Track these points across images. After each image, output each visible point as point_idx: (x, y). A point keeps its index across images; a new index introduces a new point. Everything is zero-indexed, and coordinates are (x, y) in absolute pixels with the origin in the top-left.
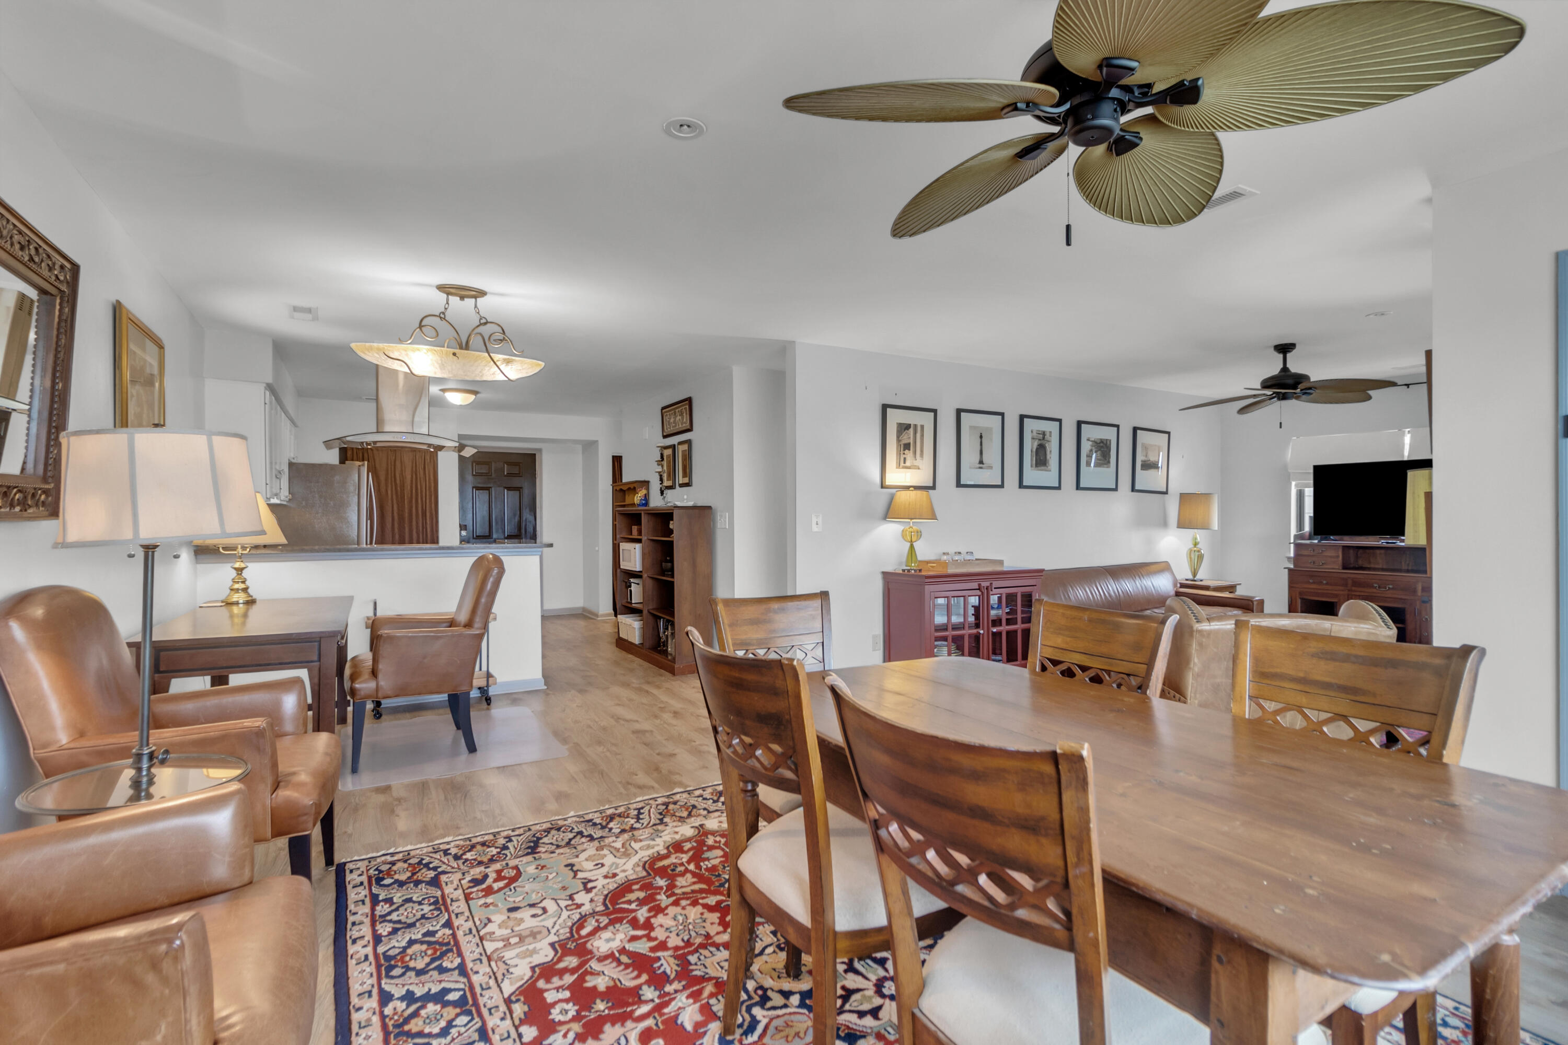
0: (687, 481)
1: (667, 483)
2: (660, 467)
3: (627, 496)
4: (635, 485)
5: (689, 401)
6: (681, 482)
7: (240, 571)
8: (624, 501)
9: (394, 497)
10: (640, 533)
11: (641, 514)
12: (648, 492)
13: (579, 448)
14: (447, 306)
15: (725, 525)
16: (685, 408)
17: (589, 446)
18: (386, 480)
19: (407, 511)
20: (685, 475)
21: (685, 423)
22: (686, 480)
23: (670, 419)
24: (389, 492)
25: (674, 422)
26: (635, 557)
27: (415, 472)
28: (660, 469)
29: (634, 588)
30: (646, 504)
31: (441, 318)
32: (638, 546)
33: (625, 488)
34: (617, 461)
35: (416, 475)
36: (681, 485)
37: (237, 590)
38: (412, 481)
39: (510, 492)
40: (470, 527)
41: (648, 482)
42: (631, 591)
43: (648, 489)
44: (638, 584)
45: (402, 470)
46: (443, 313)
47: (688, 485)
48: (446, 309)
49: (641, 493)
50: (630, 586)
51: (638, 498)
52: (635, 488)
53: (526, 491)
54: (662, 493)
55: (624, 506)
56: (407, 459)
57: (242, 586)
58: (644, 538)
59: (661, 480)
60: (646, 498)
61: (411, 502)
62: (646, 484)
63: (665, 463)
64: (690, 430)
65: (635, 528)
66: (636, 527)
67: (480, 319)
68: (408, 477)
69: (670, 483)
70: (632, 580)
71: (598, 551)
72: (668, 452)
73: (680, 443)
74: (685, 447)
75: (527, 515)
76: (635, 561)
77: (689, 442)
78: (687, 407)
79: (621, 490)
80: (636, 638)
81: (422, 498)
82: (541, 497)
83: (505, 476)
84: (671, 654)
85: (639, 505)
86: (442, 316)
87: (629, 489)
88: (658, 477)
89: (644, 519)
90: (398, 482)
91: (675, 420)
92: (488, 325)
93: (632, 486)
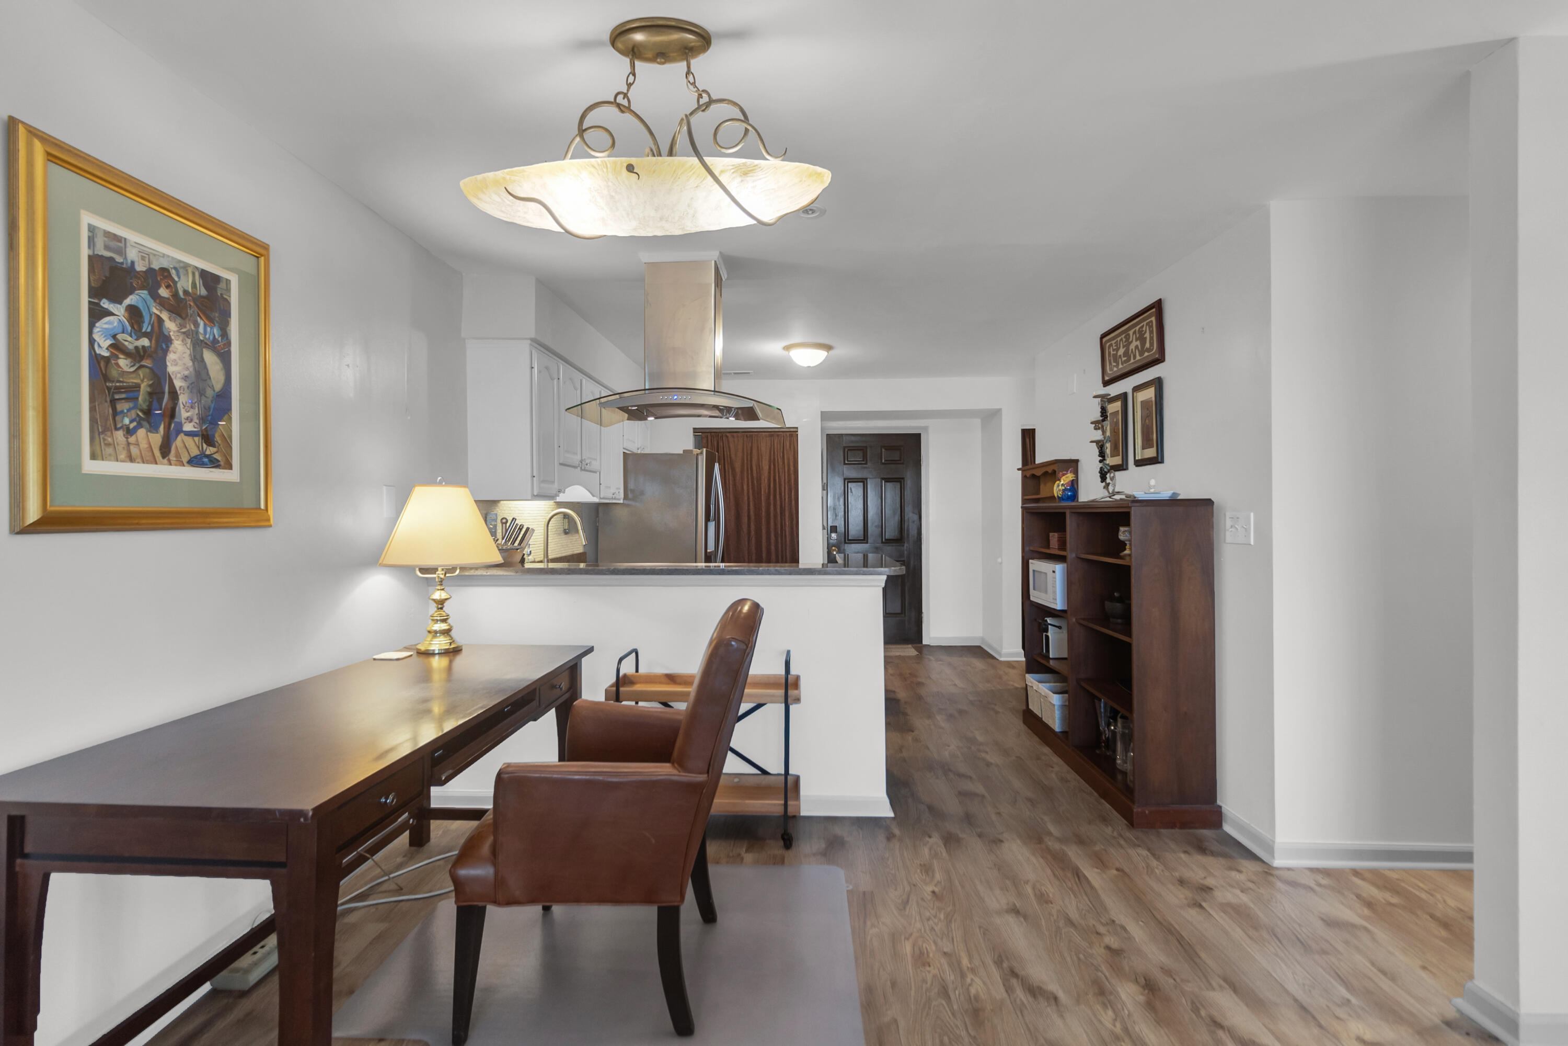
0: (1154, 455)
1: (1111, 461)
2: (1100, 432)
3: (1042, 486)
4: (1055, 467)
5: (1158, 307)
6: (1138, 457)
7: (441, 603)
8: (1038, 492)
9: (751, 491)
10: (1062, 544)
11: (1064, 514)
12: (1077, 477)
13: (977, 422)
14: (631, 79)
15: (1247, 535)
16: (1150, 325)
17: (990, 417)
18: (742, 472)
19: (764, 510)
20: (1147, 443)
21: (1149, 350)
22: (1151, 453)
23: (1117, 350)
24: (745, 487)
25: (1126, 354)
26: (1054, 587)
27: (773, 462)
28: (1098, 435)
29: (1051, 632)
30: (1074, 497)
31: (619, 106)
32: (1059, 568)
33: (1038, 473)
34: (1028, 436)
35: (774, 465)
36: (1139, 463)
37: (435, 633)
38: (769, 473)
39: (888, 484)
40: (841, 529)
41: (1076, 462)
42: (1047, 637)
43: (1076, 472)
44: (1060, 627)
45: (758, 459)
46: (625, 95)
47: (1157, 460)
48: (629, 85)
49: (1066, 478)
50: (1047, 631)
51: (1058, 488)
52: (1054, 472)
53: (909, 483)
54: (1103, 478)
55: (1037, 501)
56: (764, 447)
57: (444, 626)
58: (1071, 556)
59: (1102, 454)
60: (1074, 486)
61: (768, 498)
62: (1072, 465)
63: (1107, 425)
64: (1159, 359)
65: (1054, 537)
66: (1056, 534)
67: (700, 96)
68: (766, 468)
69: (1117, 460)
70: (1049, 620)
71: (1001, 563)
72: (1116, 407)
73: (1137, 389)
74: (1150, 393)
75: (910, 515)
76: (1054, 592)
77: (1158, 383)
78: (1153, 319)
79: (1033, 476)
80: (1056, 723)
81: (780, 494)
82: (928, 490)
83: (883, 464)
84: (1124, 773)
85: (1061, 499)
86: (622, 104)
87: (1046, 473)
88: (1097, 452)
89: (1071, 523)
90: (755, 475)
91: (1127, 350)
92: (713, 107)
93: (1050, 469)
